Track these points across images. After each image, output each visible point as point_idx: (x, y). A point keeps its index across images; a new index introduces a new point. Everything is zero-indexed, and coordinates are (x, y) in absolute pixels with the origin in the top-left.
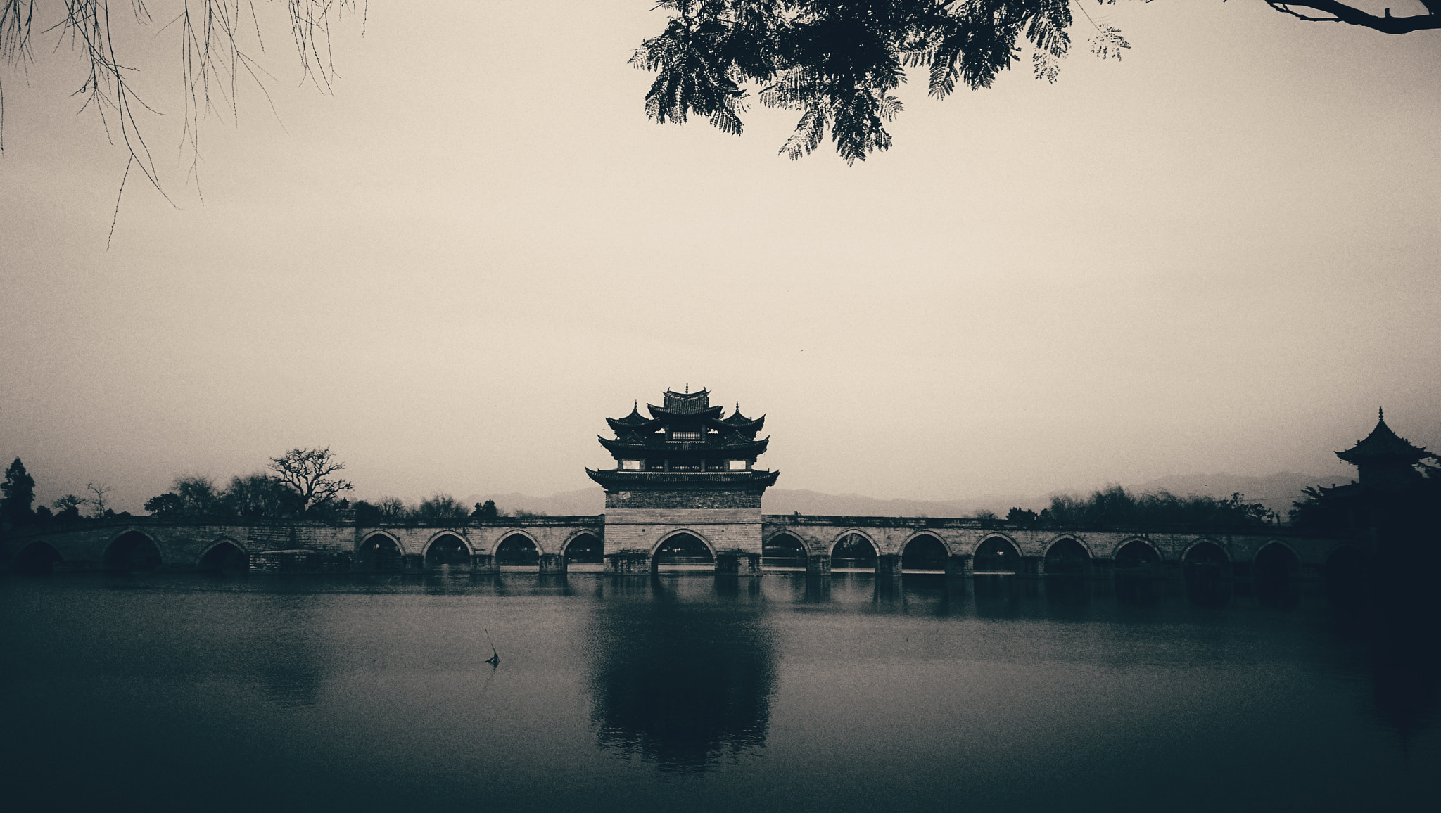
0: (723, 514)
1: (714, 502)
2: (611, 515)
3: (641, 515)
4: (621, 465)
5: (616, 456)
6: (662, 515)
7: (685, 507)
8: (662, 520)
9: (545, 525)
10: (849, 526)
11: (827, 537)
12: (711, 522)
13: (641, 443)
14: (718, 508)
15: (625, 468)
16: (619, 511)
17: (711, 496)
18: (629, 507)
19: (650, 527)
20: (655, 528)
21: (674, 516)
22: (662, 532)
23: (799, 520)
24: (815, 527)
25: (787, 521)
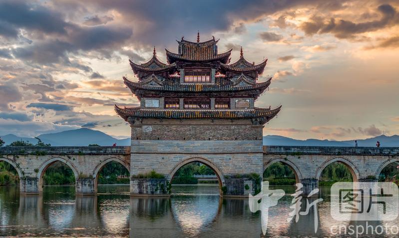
0: (231, 144)
1: (223, 135)
2: (136, 146)
3: (161, 146)
4: (143, 103)
6: (178, 146)
7: (198, 138)
8: (178, 150)
9: (80, 154)
10: (335, 155)
11: (316, 164)
12: (220, 151)
13: (161, 85)
14: (226, 140)
15: (146, 106)
16: (142, 142)
17: (220, 130)
18: (150, 139)
19: (169, 155)
20: (172, 156)
21: (189, 146)
22: (178, 159)
23: (292, 150)
24: (307, 157)
25: (283, 150)
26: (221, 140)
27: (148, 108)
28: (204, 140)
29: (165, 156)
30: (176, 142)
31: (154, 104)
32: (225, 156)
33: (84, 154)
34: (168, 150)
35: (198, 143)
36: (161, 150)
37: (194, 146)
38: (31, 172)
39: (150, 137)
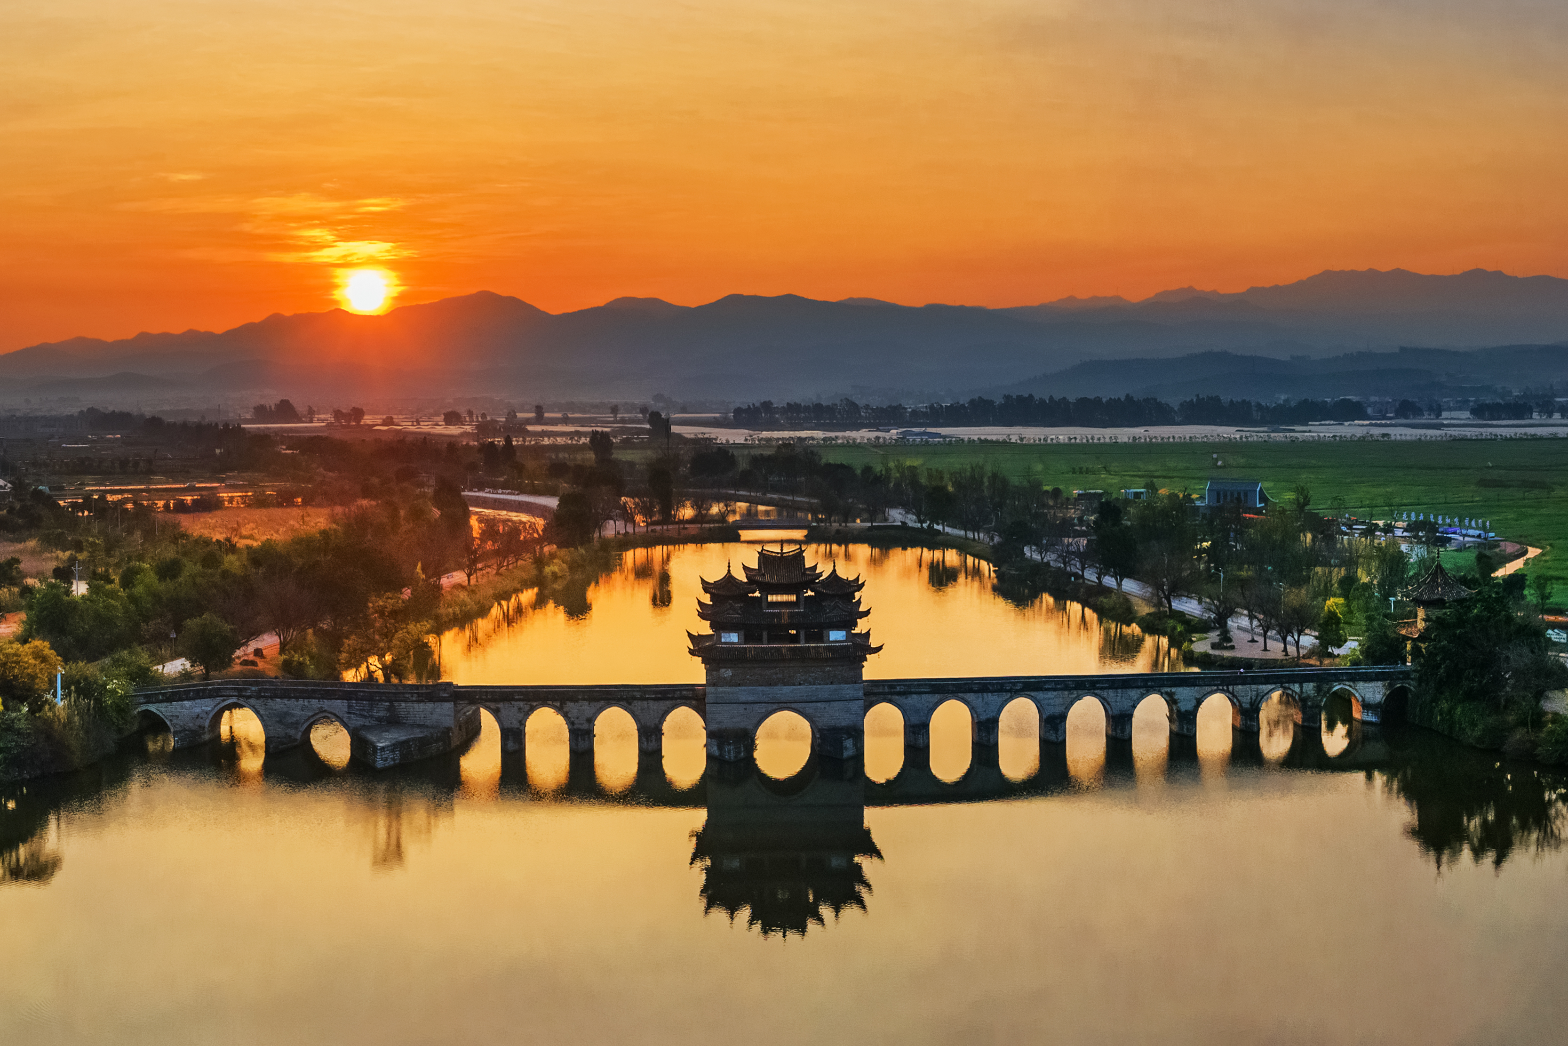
0: (825, 690)
1: (814, 678)
2: (713, 693)
3: (743, 693)
5: (712, 623)
6: (763, 693)
7: (786, 684)
8: (763, 698)
9: (642, 699)
10: (948, 693)
11: (926, 705)
12: (814, 699)
13: (739, 614)
14: (820, 684)
15: (723, 640)
16: (721, 689)
17: (813, 672)
18: (730, 686)
19: (752, 705)
20: (757, 706)
21: (777, 694)
22: (764, 710)
23: (898, 689)
24: (914, 696)
25: (887, 690)
26: (814, 684)
27: (725, 643)
28: (794, 685)
29: (747, 706)
30: (761, 688)
31: (734, 638)
32: (819, 704)
33: (647, 699)
34: (751, 698)
35: (787, 689)
36: (743, 698)
37: (782, 694)
38: (582, 722)
39: (730, 683)
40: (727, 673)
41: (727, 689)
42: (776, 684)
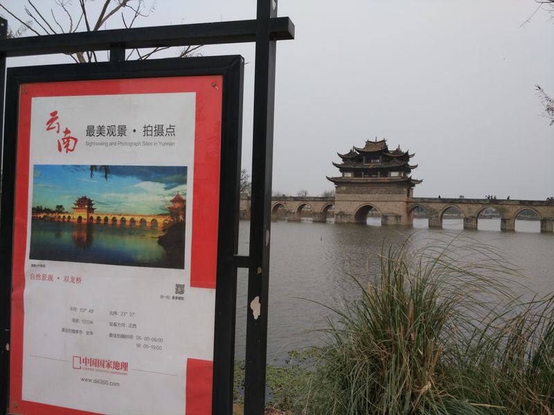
1: (381, 191)
2: (338, 197)
3: (350, 197)
4: (343, 175)
5: (341, 171)
6: (359, 197)
7: (369, 193)
8: (358, 199)
10: (450, 203)
11: (438, 208)
12: (380, 200)
16: (341, 195)
17: (381, 189)
19: (354, 202)
21: (364, 197)
22: (359, 204)
23: (425, 200)
24: (433, 204)
25: (419, 200)
26: (381, 194)
27: (346, 177)
28: (372, 194)
30: (357, 195)
31: (349, 175)
32: (383, 203)
33: (317, 201)
34: (353, 199)
36: (350, 199)
37: (367, 197)
39: (344, 192)
40: (344, 188)
41: (344, 195)
42: (364, 193)
